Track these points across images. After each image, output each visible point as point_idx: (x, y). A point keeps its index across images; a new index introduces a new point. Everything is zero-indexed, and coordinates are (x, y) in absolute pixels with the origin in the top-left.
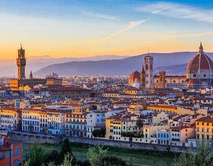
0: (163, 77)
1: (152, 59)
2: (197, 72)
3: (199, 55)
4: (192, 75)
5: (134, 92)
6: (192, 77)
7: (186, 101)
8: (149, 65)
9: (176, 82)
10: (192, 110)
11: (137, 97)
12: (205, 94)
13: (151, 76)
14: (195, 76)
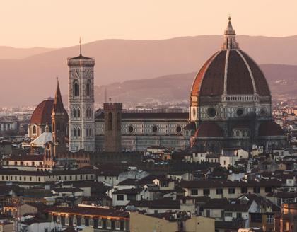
0: (114, 119)
1: (90, 64)
2: (219, 101)
3: (223, 53)
4: (205, 109)
5: (30, 163)
6: (205, 117)
7: (165, 192)
8: (82, 82)
9: (160, 132)
10: (173, 220)
11: (35, 179)
12: (231, 167)
13: (89, 113)
14: (212, 112)
